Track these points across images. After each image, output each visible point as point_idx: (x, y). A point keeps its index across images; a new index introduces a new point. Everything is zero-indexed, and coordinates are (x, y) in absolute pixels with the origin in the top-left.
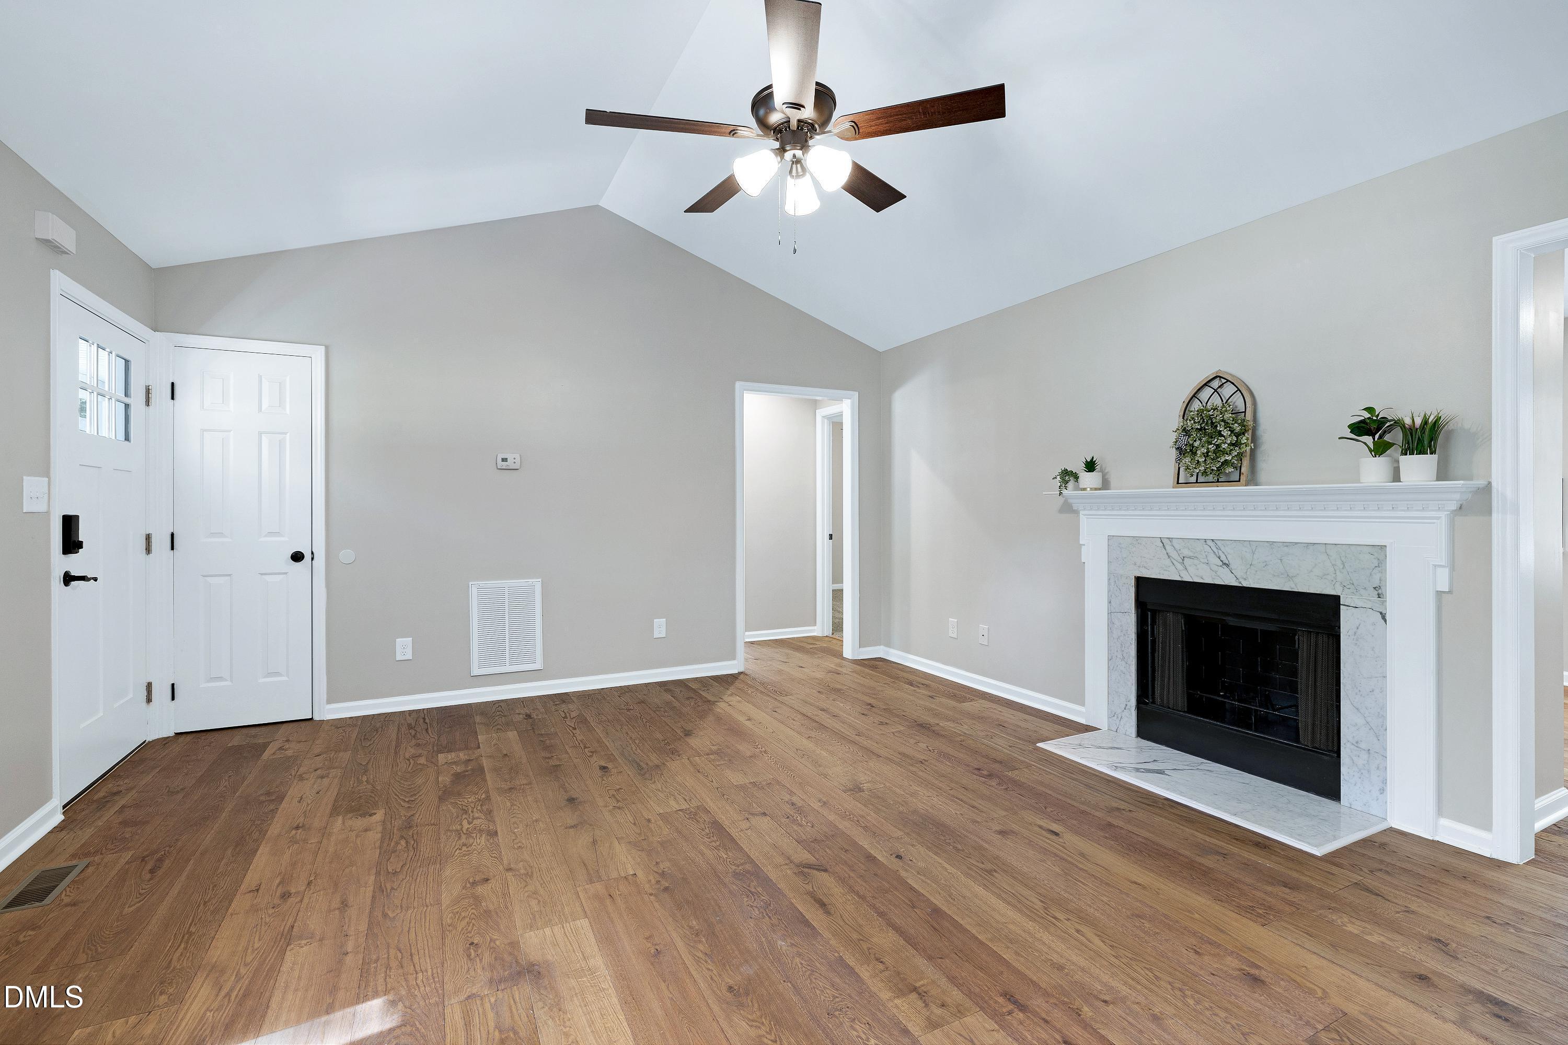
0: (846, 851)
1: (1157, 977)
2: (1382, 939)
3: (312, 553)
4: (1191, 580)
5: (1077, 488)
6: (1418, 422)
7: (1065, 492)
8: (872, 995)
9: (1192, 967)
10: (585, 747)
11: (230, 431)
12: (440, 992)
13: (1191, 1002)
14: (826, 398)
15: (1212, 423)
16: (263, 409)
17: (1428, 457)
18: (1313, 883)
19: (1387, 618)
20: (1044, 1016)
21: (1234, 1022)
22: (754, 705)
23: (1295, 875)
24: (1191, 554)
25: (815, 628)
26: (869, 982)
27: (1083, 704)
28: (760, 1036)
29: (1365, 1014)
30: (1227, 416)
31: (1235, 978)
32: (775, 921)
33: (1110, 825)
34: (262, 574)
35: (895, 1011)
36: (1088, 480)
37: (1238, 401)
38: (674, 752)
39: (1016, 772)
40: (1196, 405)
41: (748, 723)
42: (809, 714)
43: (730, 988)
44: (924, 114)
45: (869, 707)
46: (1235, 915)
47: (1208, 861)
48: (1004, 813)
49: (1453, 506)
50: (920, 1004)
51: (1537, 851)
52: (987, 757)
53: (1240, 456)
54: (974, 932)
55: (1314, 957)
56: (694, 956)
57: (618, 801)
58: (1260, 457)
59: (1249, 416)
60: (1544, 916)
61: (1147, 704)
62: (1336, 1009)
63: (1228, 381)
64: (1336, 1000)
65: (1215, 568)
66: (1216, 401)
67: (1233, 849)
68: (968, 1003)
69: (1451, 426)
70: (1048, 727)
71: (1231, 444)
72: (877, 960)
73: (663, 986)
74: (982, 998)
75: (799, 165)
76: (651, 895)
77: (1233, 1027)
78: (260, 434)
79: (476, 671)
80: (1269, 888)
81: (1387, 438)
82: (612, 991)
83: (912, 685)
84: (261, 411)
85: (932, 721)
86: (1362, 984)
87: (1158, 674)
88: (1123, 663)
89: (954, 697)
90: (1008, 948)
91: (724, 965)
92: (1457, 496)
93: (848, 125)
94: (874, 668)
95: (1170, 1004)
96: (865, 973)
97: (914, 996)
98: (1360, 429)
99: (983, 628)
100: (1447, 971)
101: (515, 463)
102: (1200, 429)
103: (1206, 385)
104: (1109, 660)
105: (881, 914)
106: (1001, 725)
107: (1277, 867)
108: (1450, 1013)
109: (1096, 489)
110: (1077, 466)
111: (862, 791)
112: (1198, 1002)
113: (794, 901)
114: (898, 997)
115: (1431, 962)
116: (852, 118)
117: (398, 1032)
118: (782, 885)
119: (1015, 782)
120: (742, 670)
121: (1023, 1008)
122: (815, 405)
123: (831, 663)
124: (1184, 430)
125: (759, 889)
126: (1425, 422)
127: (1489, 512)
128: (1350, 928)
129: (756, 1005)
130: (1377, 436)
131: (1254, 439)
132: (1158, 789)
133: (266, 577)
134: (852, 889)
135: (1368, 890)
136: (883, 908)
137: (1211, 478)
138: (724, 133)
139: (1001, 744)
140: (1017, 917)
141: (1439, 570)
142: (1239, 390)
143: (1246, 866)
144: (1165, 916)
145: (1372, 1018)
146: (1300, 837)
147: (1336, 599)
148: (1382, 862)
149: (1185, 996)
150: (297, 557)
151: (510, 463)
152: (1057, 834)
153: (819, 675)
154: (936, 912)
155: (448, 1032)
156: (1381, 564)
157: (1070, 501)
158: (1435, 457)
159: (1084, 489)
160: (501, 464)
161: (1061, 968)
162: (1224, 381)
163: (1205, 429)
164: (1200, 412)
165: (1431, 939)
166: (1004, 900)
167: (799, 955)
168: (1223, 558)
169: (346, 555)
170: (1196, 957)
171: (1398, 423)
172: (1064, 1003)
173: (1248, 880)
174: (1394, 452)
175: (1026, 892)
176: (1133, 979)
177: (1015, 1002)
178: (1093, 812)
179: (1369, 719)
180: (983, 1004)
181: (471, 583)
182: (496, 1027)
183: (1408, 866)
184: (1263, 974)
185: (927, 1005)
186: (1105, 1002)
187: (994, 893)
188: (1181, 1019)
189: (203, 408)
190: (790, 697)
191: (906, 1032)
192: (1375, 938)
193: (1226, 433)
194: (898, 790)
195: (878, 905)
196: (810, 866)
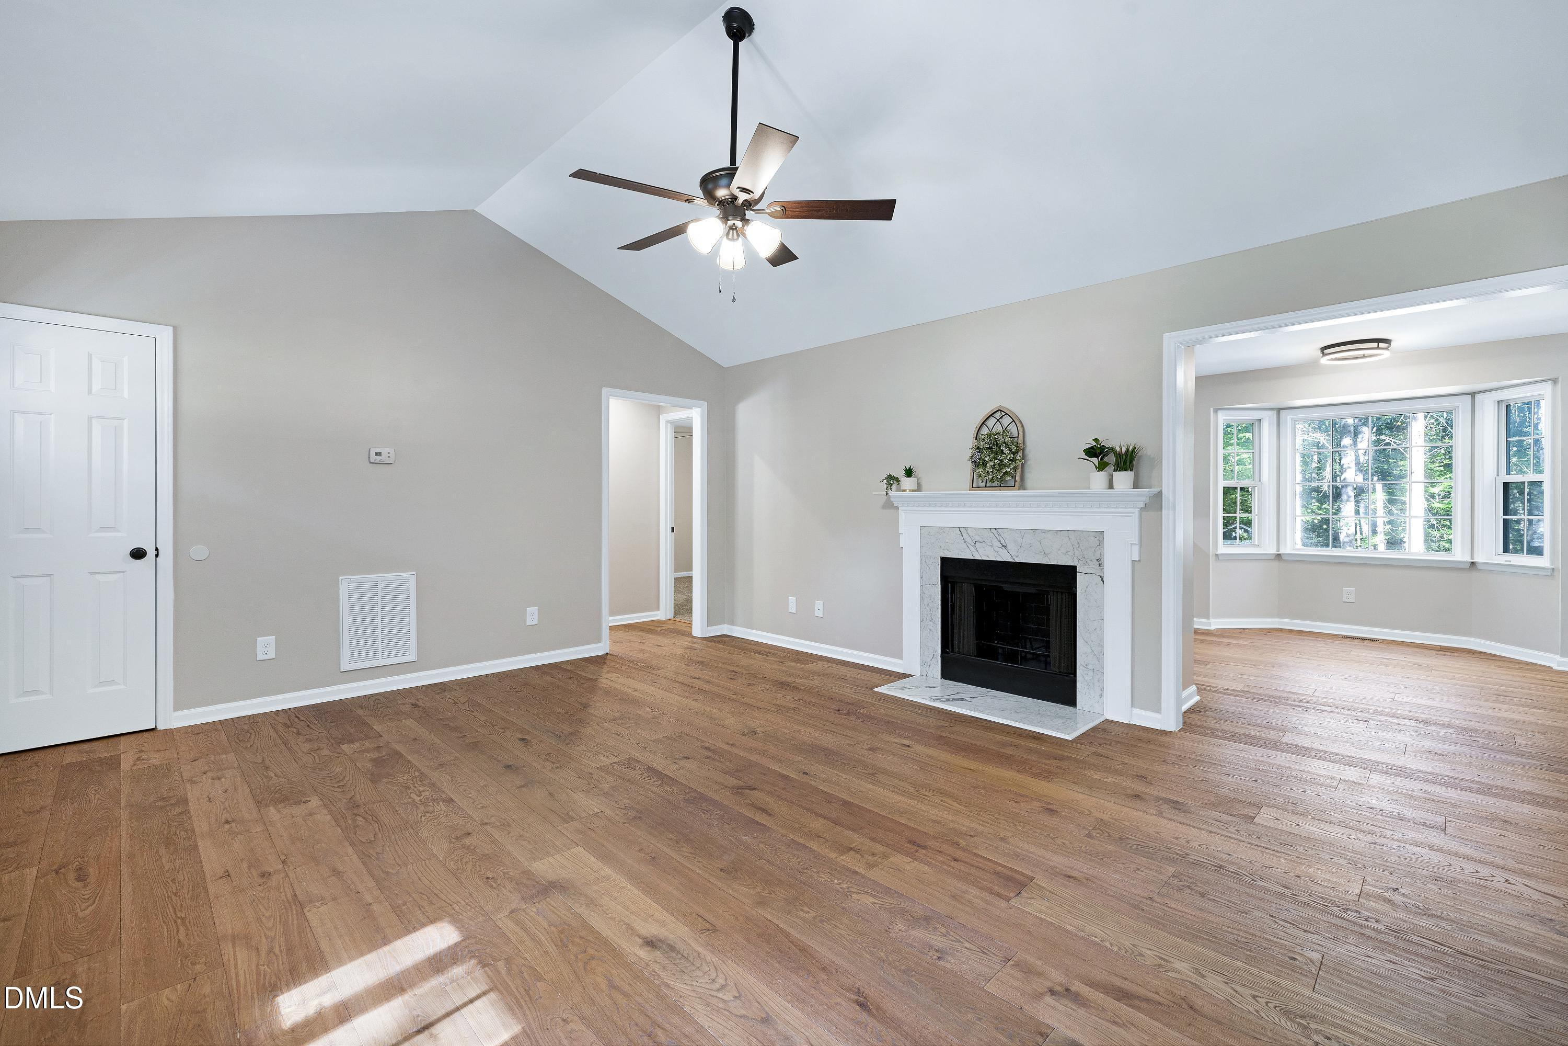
0: (764, 774)
1: (997, 818)
2: (1113, 779)
3: (157, 550)
4: (980, 559)
5: (899, 490)
6: (1124, 450)
7: (890, 492)
8: (824, 857)
9: (1015, 810)
10: (493, 726)
11: (49, 414)
12: (483, 913)
13: (1020, 828)
14: (669, 405)
15: (997, 444)
16: (93, 391)
17: (1129, 472)
18: (1071, 755)
19: (1105, 580)
20: (938, 849)
21: (1046, 834)
22: (633, 679)
23: (1060, 752)
24: (981, 540)
25: (659, 612)
26: (819, 850)
27: (901, 658)
28: (758, 893)
29: (1112, 819)
30: (1007, 439)
31: (1040, 812)
32: (733, 825)
33: (941, 736)
34: (91, 574)
35: (843, 863)
36: (907, 483)
37: (1013, 430)
38: (581, 721)
39: (866, 709)
40: (985, 431)
41: (634, 693)
42: (686, 683)
43: (722, 870)
44: (837, 209)
45: (733, 673)
46: (1031, 779)
47: (1009, 751)
48: (868, 737)
49: (1142, 505)
50: (857, 856)
51: (1185, 723)
52: (840, 701)
53: (1015, 469)
54: (876, 811)
55: (1080, 794)
56: (683, 856)
57: (554, 763)
58: (1027, 470)
59: (1020, 441)
60: (1190, 756)
61: (948, 653)
62: (1097, 819)
63: (1006, 414)
64: (1096, 814)
65: (996, 549)
66: (998, 428)
67: (1020, 742)
68: (890, 851)
69: (1140, 454)
70: (876, 677)
71: (1010, 460)
72: (818, 837)
73: (669, 877)
74: (897, 846)
75: (735, 231)
76: (624, 823)
77: (1046, 836)
78: (90, 418)
79: (346, 666)
80: (1047, 762)
81: (1106, 459)
82: (630, 887)
83: (760, 654)
84: (91, 393)
85: (789, 680)
86: (1107, 804)
87: (956, 630)
88: (932, 623)
89: (798, 661)
90: (902, 816)
91: (709, 857)
92: (1144, 499)
93: (779, 208)
94: (723, 643)
95: (1009, 831)
96: (813, 845)
97: (852, 853)
98: (1092, 452)
99: (819, 604)
100: (1148, 791)
101: (389, 457)
102: (989, 448)
103: (991, 415)
104: (921, 621)
105: (808, 810)
106: (842, 679)
107: (1048, 749)
108: (1153, 811)
109: (913, 491)
110: (900, 474)
111: (756, 733)
112: (1023, 827)
113: (741, 811)
114: (842, 855)
115: (1140, 787)
116: (783, 204)
117: (464, 944)
118: (726, 803)
119: (869, 717)
120: (607, 651)
121: (924, 847)
122: (658, 410)
123: (686, 641)
124: (978, 448)
125: (711, 807)
126: (1128, 450)
127: (1160, 509)
128: (1095, 777)
129: (746, 876)
130: (1100, 458)
131: (1023, 457)
132: (966, 710)
133: (97, 577)
134: (780, 798)
135: (1101, 755)
136: (808, 806)
137: (995, 484)
138: (682, 199)
139: (847, 692)
140: (901, 798)
141: (1133, 546)
142: (1013, 421)
143: (1031, 750)
144: (992, 785)
145: (1116, 820)
146: (1058, 730)
147: (1074, 569)
148: (1105, 739)
149: (1015, 825)
150: (138, 554)
151: (384, 457)
152: (909, 746)
153: (679, 651)
154: (846, 803)
155: (510, 935)
156: (1101, 543)
157: (892, 499)
158: (1132, 473)
159: (905, 491)
160: (374, 458)
161: (939, 822)
162: (1003, 414)
163: (992, 448)
164: (989, 435)
165: (1137, 776)
166: (889, 790)
167: (762, 843)
168: (1002, 542)
169: (199, 551)
170: (1016, 804)
171: (1112, 450)
172: (947, 840)
173: (1034, 759)
174: (1110, 469)
175: (902, 783)
176: (984, 822)
177: (918, 845)
178: (927, 730)
179: (1093, 648)
180: (898, 849)
181: (341, 578)
182: (549, 925)
183: (1120, 740)
184: (1055, 807)
185: (863, 856)
186: (971, 836)
187: (880, 787)
188: (1016, 837)
189: (14, 387)
190: (663, 670)
191: (855, 873)
192: (1109, 780)
193: (1007, 452)
194: (785, 731)
195: (804, 805)
196: (741, 788)
